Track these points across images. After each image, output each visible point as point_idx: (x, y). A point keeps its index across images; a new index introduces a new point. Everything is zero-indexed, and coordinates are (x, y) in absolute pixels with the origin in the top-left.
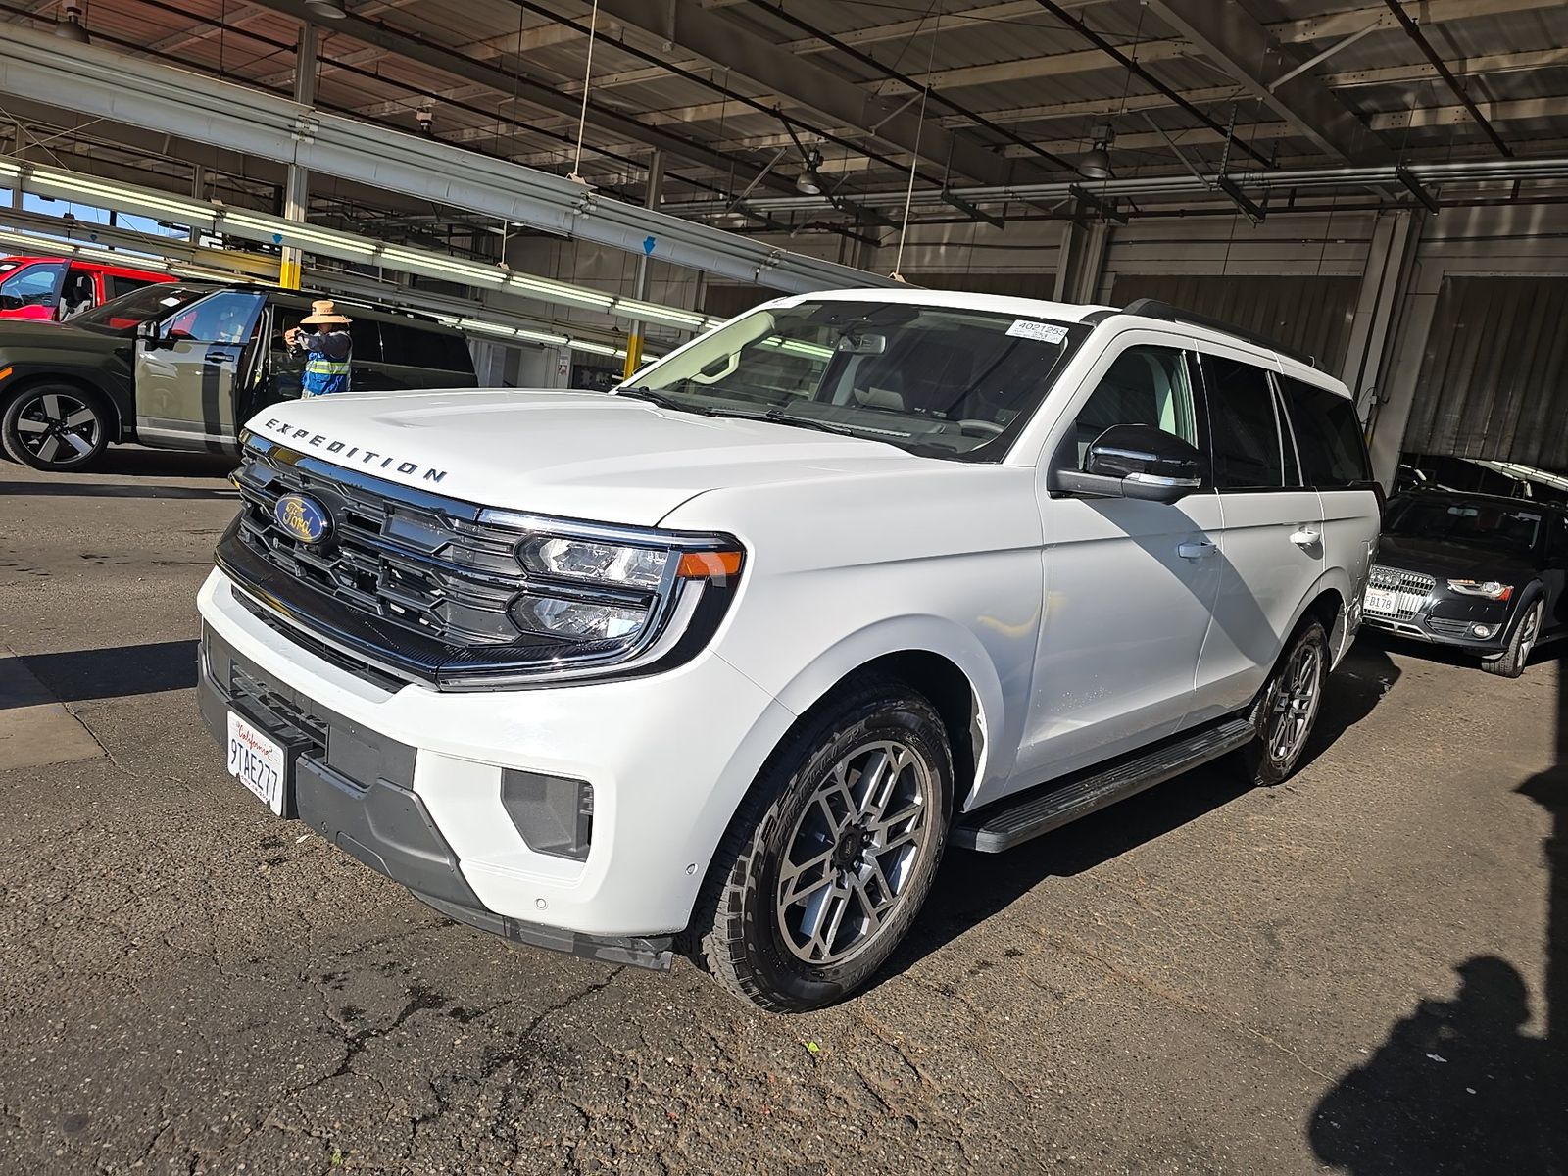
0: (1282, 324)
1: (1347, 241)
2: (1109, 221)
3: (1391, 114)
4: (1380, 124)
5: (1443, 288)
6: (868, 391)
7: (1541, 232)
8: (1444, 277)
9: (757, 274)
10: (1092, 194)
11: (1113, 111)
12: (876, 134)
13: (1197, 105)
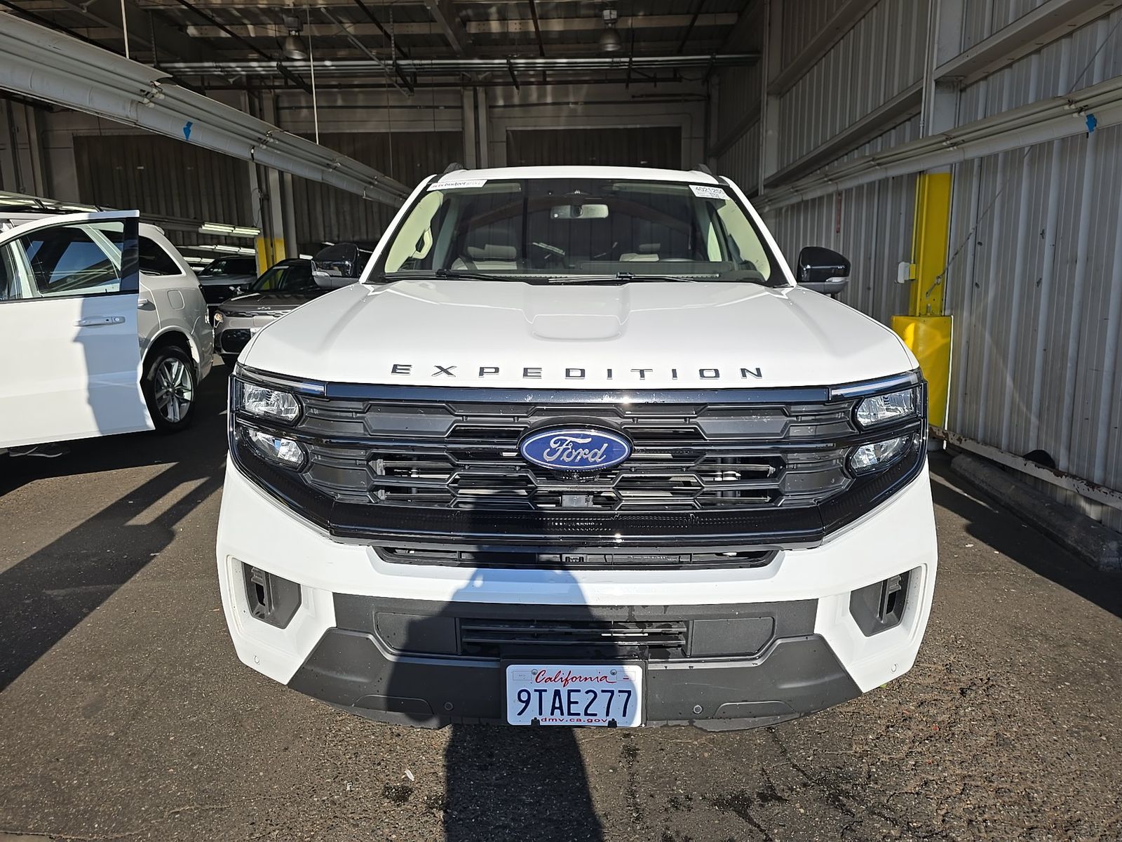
0: (419, 165)
1: (446, 107)
2: (274, 92)
3: (478, 23)
4: (473, 28)
5: (507, 138)
6: (484, 248)
7: (554, 101)
8: (507, 131)
9: (252, 154)
10: (290, 71)
11: (298, 6)
12: (88, 11)
13: (369, 6)
